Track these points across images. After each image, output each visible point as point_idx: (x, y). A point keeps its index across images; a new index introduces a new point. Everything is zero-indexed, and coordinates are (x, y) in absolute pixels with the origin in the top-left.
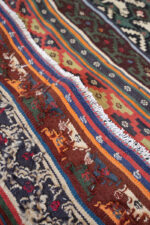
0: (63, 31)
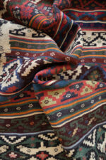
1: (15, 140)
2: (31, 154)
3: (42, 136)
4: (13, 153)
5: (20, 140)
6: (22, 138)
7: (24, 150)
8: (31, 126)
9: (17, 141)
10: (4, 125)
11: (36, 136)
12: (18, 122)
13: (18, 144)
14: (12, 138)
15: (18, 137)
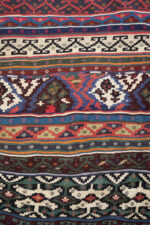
0: (81, 146)
1: (12, 179)
2: (26, 195)
3: (39, 178)
4: (8, 192)
5: (17, 180)
6: (20, 178)
7: (20, 190)
8: (30, 167)
9: (14, 180)
10: (3, 162)
11: (34, 177)
12: (16, 161)
13: (15, 184)
14: (10, 177)
15: (16, 177)
